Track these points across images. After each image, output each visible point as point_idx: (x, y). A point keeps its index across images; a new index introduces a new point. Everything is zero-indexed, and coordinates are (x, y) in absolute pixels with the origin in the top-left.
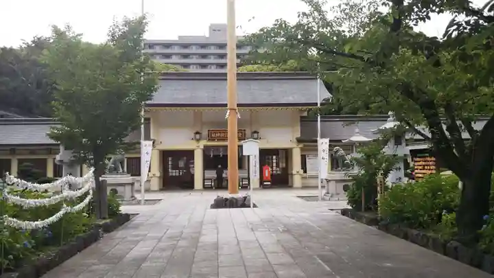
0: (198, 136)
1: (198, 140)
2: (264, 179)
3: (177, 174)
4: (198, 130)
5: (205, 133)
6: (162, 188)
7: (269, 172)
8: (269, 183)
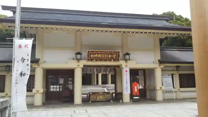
0: (79, 56)
1: (78, 60)
2: (134, 94)
3: (58, 90)
4: (79, 51)
5: (85, 54)
6: (44, 101)
7: (137, 88)
8: (138, 98)
